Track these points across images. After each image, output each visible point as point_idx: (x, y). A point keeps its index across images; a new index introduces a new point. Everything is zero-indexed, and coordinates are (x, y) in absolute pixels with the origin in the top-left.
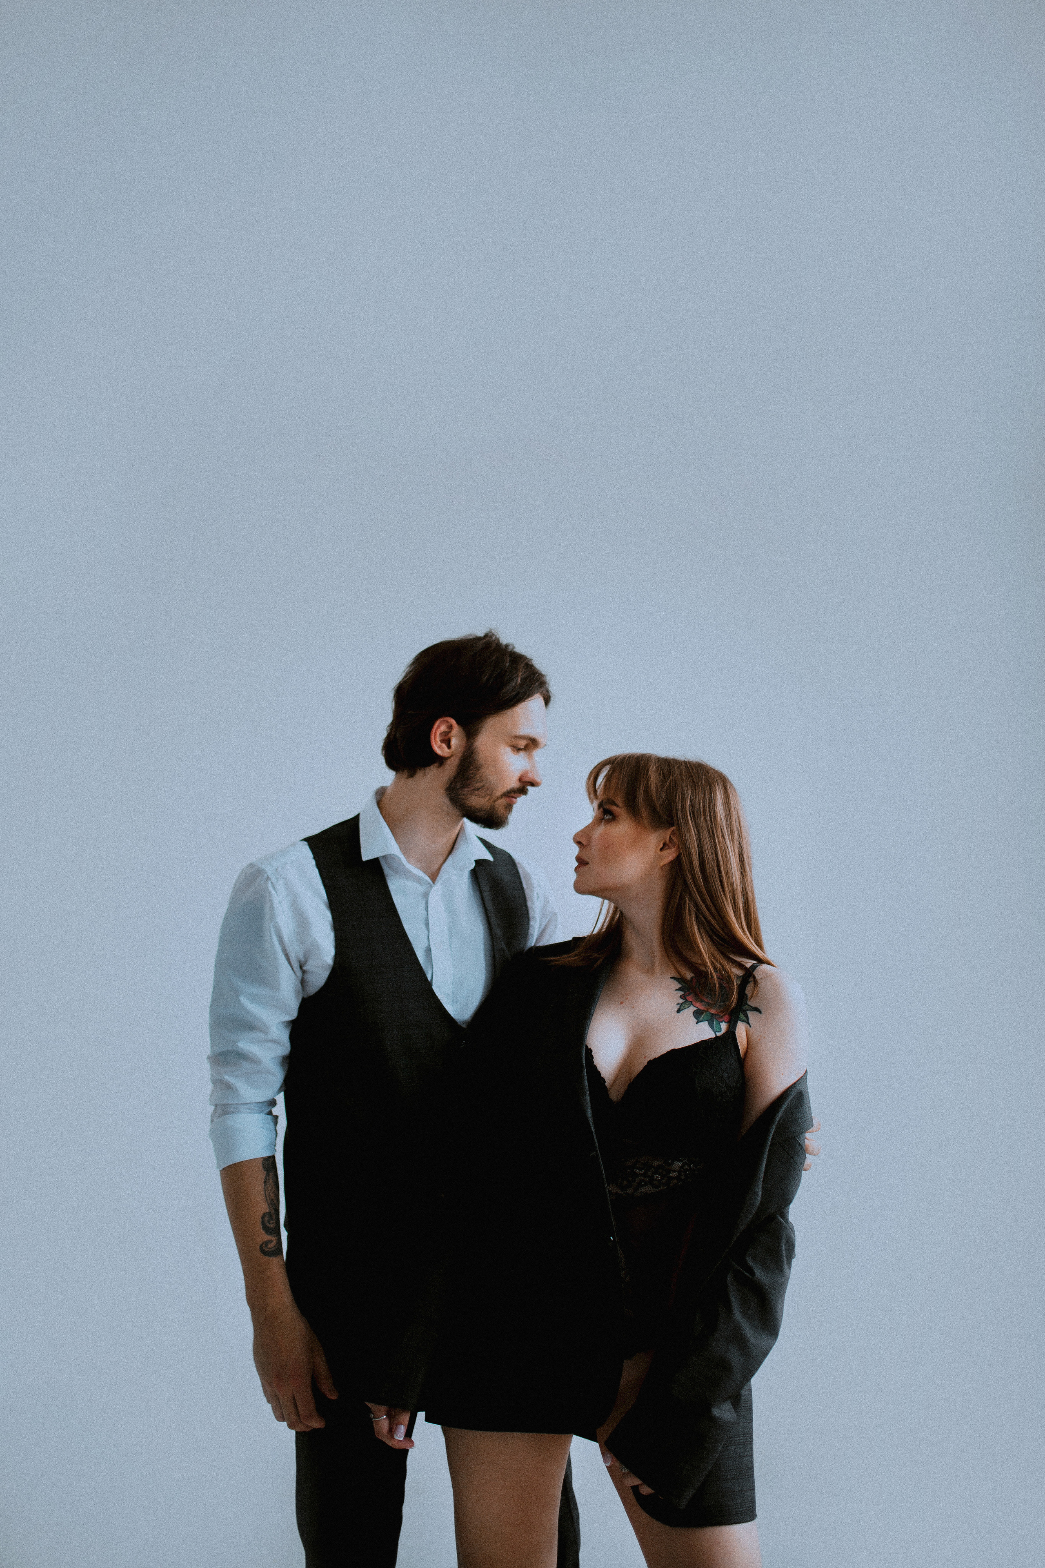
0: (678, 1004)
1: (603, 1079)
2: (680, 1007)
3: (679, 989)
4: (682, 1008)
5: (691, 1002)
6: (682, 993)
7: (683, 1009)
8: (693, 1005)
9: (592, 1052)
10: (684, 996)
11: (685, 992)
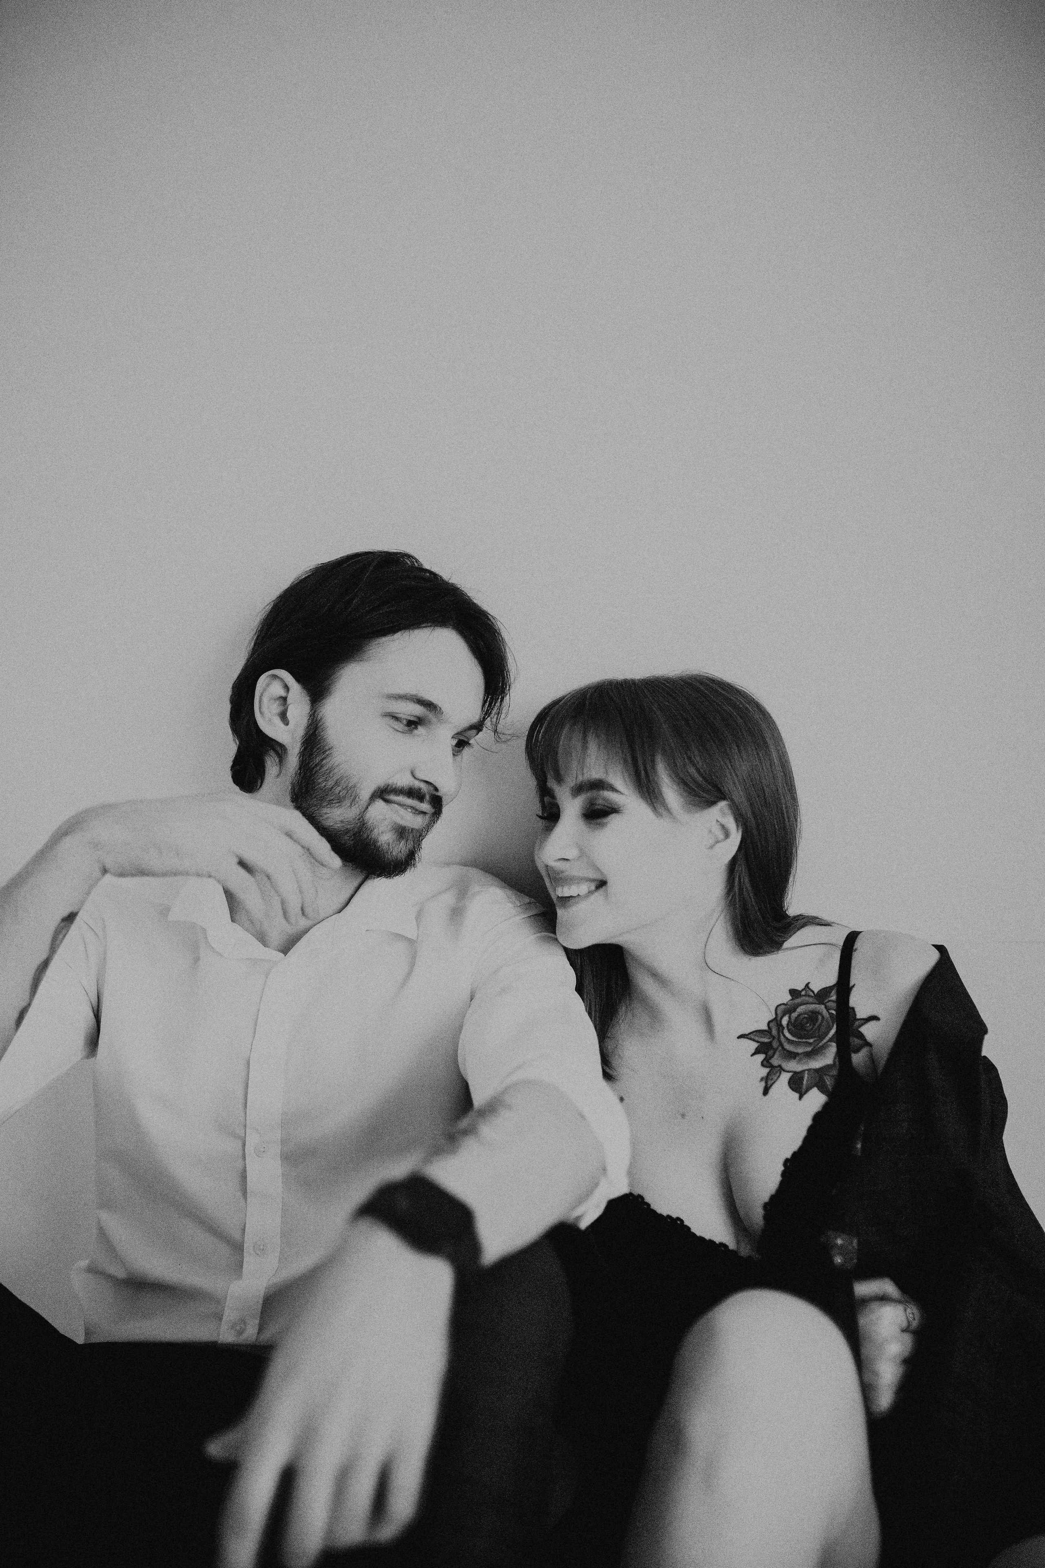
0: (762, 1079)
1: (722, 1245)
2: (766, 1083)
3: (757, 1052)
4: (770, 1083)
5: (780, 1066)
6: (761, 1057)
7: (773, 1083)
8: (785, 1071)
9: (682, 1221)
10: (768, 1061)
11: (766, 1054)
